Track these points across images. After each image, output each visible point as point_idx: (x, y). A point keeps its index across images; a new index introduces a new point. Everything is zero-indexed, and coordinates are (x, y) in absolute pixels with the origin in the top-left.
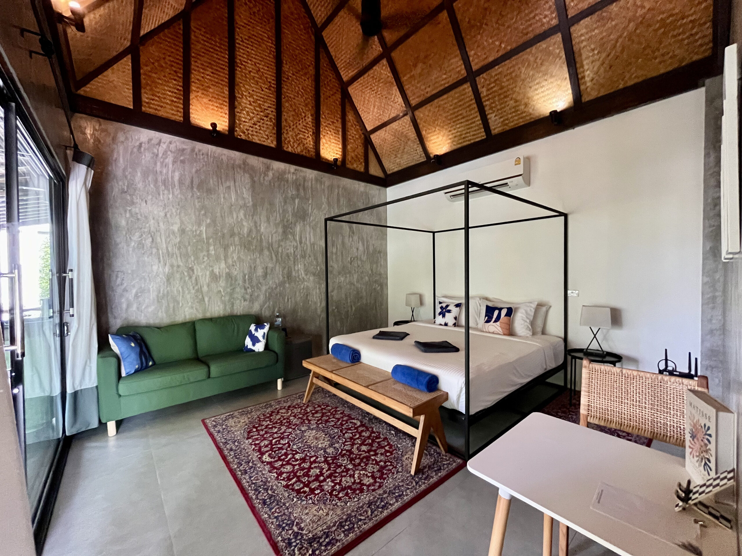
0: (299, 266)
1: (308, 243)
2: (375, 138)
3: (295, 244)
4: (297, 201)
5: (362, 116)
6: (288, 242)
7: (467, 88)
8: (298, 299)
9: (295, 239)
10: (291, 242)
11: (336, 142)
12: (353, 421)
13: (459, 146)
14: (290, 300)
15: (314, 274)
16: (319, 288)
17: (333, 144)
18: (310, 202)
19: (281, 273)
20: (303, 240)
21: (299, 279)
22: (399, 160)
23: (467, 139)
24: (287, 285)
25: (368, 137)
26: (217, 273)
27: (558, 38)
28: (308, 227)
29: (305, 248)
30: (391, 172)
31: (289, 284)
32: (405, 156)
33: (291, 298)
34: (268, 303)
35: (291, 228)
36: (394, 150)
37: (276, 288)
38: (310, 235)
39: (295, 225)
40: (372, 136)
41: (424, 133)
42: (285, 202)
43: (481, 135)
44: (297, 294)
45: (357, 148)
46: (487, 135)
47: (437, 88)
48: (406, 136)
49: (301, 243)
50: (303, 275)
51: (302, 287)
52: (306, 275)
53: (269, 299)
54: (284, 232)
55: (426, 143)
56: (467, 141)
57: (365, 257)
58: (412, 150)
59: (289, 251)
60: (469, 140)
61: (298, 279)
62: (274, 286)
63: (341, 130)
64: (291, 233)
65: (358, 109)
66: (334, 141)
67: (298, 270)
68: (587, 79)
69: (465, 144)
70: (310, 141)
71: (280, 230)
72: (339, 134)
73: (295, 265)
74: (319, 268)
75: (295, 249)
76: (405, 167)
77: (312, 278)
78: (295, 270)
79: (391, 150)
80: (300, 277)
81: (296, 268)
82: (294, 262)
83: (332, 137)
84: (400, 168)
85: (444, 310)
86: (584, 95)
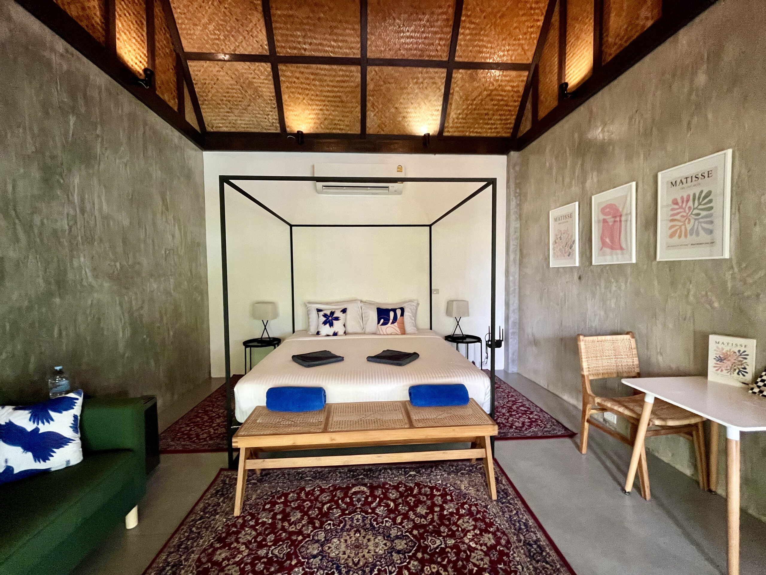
0: (82, 259)
1: (97, 213)
2: (195, 68)
3: (72, 212)
4: (72, 119)
5: (179, 21)
6: (54, 204)
8: (83, 327)
9: (70, 202)
10: (63, 205)
11: (139, 40)
13: (328, 131)
14: (64, 333)
15: (110, 278)
16: (121, 305)
17: (134, 41)
18: (98, 132)
19: (41, 273)
20: (88, 207)
21: (82, 286)
22: (235, 118)
23: (339, 127)
24: (57, 300)
25: (184, 64)
27: (444, 72)
28: (95, 180)
29: (92, 223)
30: (215, 130)
31: (61, 297)
32: (247, 117)
33: (66, 329)
34: (9, 348)
35: (61, 175)
36: (229, 101)
37: (30, 308)
38: (99, 197)
39: (70, 170)
40: (189, 63)
42: (47, 113)
43: (357, 130)
44: (80, 318)
45: (168, 70)
46: (361, 130)
48: (256, 90)
49: (83, 211)
50: (91, 279)
51: (89, 302)
52: (96, 277)
53: (13, 337)
54: (46, 181)
55: (285, 110)
56: (338, 129)
57: (183, 250)
58: (261, 112)
59: (58, 225)
60: (340, 129)
61: (79, 287)
62: (26, 303)
63: (145, 23)
64: (61, 186)
65: (172, 5)
66: (134, 35)
67: (80, 268)
68: (451, 119)
69: (334, 131)
71: (36, 173)
72: (143, 31)
73: (72, 257)
74: (118, 265)
75: (71, 223)
76: (242, 130)
77: (106, 285)
78: (72, 268)
79: (225, 99)
80: (85, 283)
81: (76, 263)
82: (71, 251)
83: (132, 27)
84: (233, 130)
85: (330, 318)
86: (446, 130)
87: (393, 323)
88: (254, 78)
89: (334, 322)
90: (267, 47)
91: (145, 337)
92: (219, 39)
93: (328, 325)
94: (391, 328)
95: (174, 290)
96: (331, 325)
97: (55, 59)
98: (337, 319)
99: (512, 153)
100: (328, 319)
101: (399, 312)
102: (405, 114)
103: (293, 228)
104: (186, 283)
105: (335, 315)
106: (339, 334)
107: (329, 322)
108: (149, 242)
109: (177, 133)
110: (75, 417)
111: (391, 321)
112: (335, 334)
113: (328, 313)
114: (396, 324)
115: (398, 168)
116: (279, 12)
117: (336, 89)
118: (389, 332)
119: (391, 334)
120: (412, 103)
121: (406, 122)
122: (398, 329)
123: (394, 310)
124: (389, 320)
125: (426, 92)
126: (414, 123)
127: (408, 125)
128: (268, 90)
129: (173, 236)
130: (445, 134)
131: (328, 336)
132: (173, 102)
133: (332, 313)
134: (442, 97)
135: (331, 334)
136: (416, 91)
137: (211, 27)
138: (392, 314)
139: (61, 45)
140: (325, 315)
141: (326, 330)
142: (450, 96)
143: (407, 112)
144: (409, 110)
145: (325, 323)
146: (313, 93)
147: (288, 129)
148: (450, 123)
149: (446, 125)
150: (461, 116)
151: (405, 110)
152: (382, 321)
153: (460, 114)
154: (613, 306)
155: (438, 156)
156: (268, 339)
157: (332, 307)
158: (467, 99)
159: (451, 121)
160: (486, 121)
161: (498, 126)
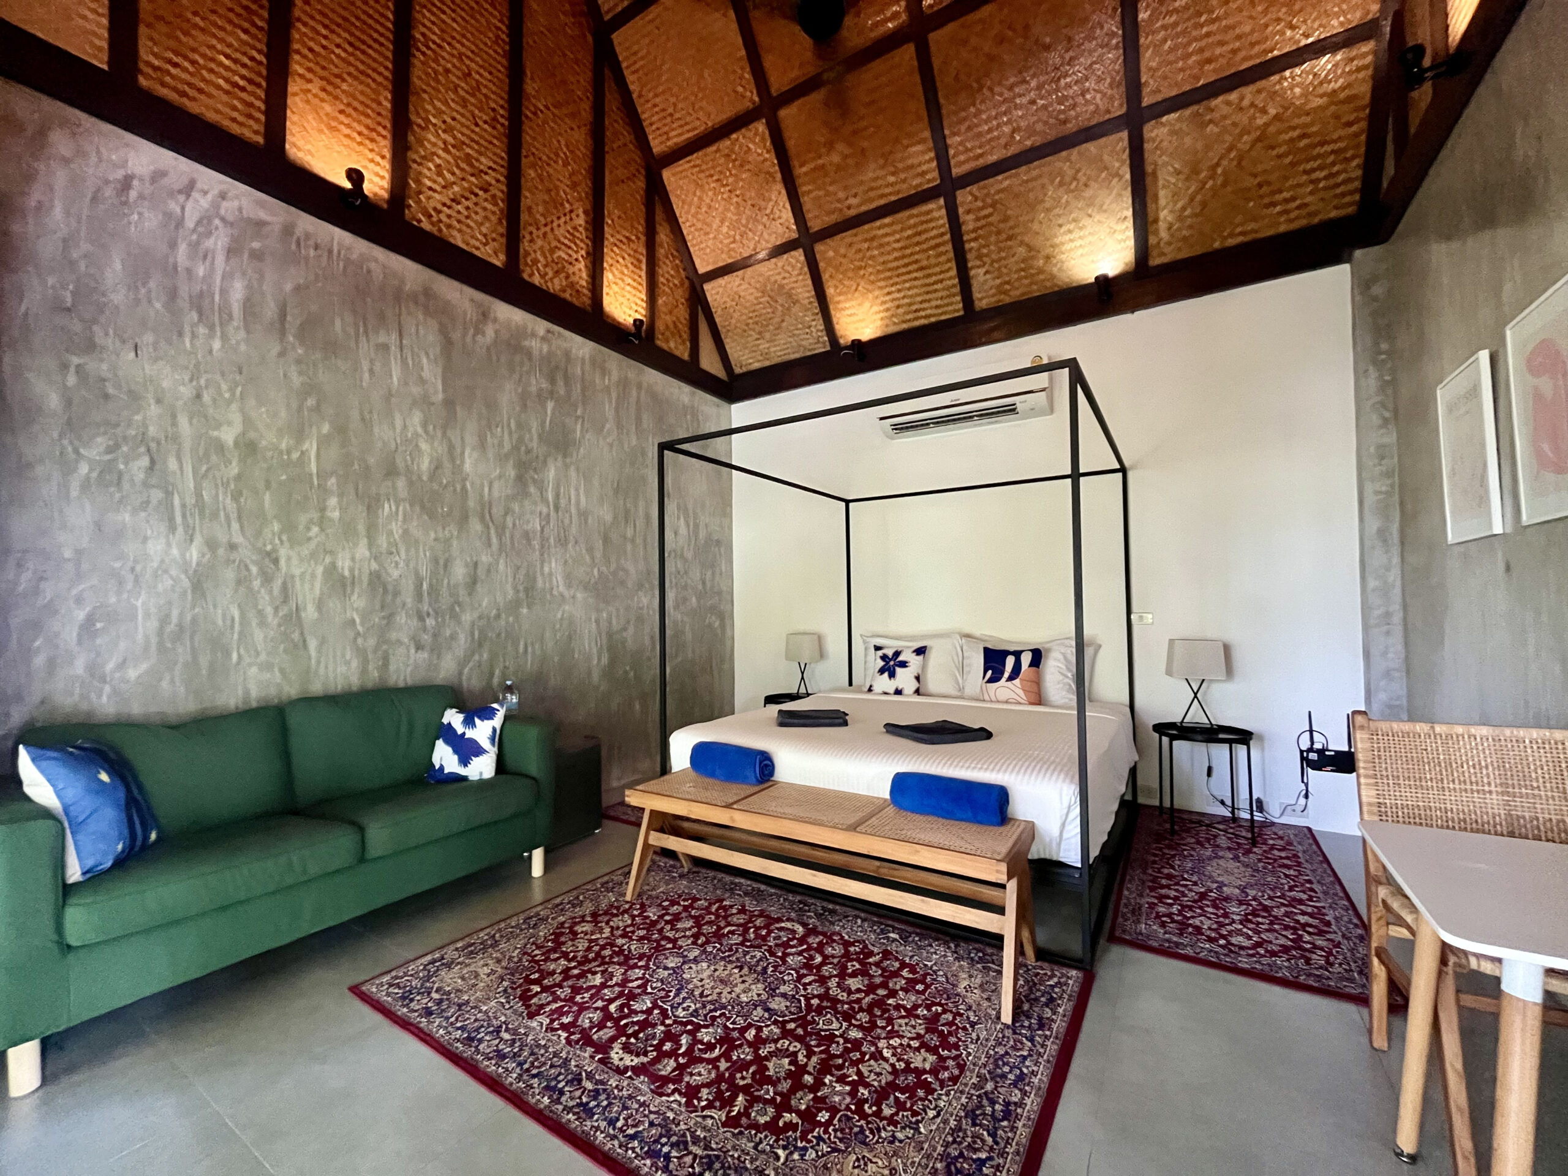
0: (553, 565)
1: (573, 510)
2: (713, 291)
3: (545, 510)
4: (550, 405)
5: (688, 238)
6: (526, 503)
7: (936, 209)
8: (550, 644)
9: (545, 500)
10: (535, 503)
11: (635, 284)
12: (783, 925)
13: (905, 326)
14: (530, 649)
15: (586, 588)
16: (597, 621)
17: (628, 288)
18: (579, 412)
19: (510, 579)
20: (563, 502)
21: (551, 594)
22: (767, 345)
23: (923, 313)
24: (525, 611)
25: (699, 288)
26: (347, 573)
27: (1122, 139)
28: (573, 473)
29: (567, 521)
30: (744, 370)
31: (529, 607)
32: (782, 338)
33: (532, 644)
34: (477, 657)
35: (535, 470)
36: (757, 323)
37: (498, 617)
38: (577, 490)
39: (545, 462)
40: (706, 287)
41: (830, 291)
42: (524, 407)
43: (955, 308)
44: (548, 634)
45: (677, 306)
46: (965, 308)
47: (871, 200)
48: (789, 295)
49: (557, 508)
50: (561, 588)
51: (559, 616)
52: (569, 586)
53: (480, 645)
54: (520, 479)
55: (833, 312)
56: (922, 317)
57: (692, 552)
58: (800, 326)
59: (529, 527)
60: (926, 317)
61: (548, 596)
62: (494, 612)
63: (644, 260)
64: (534, 481)
65: (680, 220)
66: (630, 281)
67: (550, 574)
68: (1162, 226)
69: (917, 323)
70: (580, 270)
71: (511, 473)
72: (640, 269)
73: (542, 562)
74: (596, 571)
75: (543, 523)
76: (776, 360)
77: (579, 596)
78: (542, 574)
79: (751, 321)
80: (555, 592)
81: (546, 570)
82: (542, 555)
83: (626, 272)
84: (767, 363)
85: (892, 663)
86: (1154, 253)
87: (1011, 679)
88: (784, 278)
89: (898, 670)
90: (794, 227)
91: (628, 668)
92: (734, 242)
93: (886, 674)
94: (1005, 689)
95: (675, 609)
96: (892, 675)
97: (534, 344)
98: (903, 664)
100: (887, 663)
101: (1026, 658)
102: (1049, 251)
103: (851, 505)
104: (694, 599)
105: (901, 658)
106: (905, 692)
107: (888, 670)
108: (639, 541)
109: (687, 389)
110: (494, 730)
111: (1006, 675)
112: (898, 692)
113: (890, 653)
114: (1017, 682)
115: (1034, 362)
116: (804, 169)
117: (908, 251)
118: (1002, 698)
120: (1060, 226)
121: (1056, 265)
122: (1021, 692)
123: (1017, 654)
124: (1002, 673)
125: (1088, 193)
126: (1073, 262)
127: (1060, 269)
128: (804, 290)
129: (676, 533)
130: (1155, 261)
131: (886, 693)
132: (681, 347)
133: (897, 654)
134: (1129, 189)
135: (892, 691)
136: (1065, 199)
137: (725, 230)
138: (1010, 661)
139: (541, 326)
140: (884, 658)
141: (883, 683)
144: (1057, 241)
145: (882, 671)
146: (870, 270)
147: (842, 341)
148: (1162, 232)
149: (1152, 240)
150: (1188, 212)
151: (1048, 243)
152: (990, 673)
153: (1184, 209)
155: (1140, 314)
157: (896, 645)
158: (1195, 171)
160: (1266, 200)
161: (1309, 199)
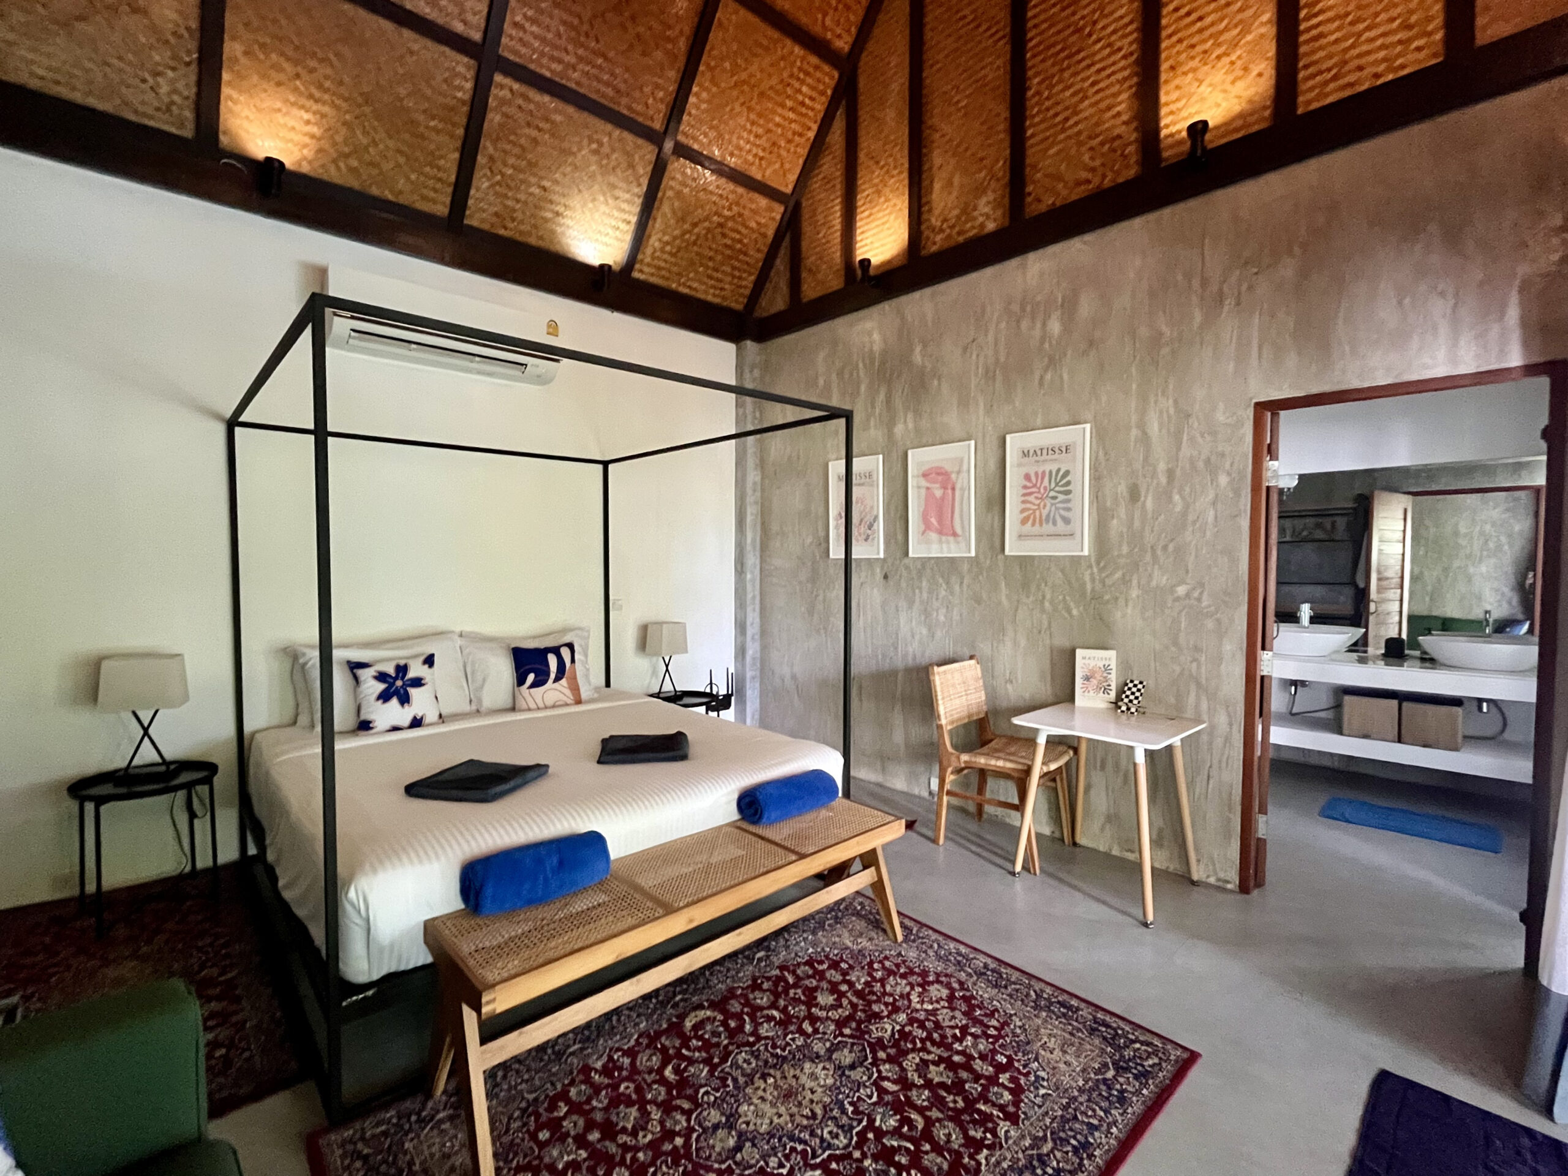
23: (390, 183)
27: (651, 153)
43: (438, 202)
46: (451, 213)
68: (650, 247)
85: (399, 683)
86: (637, 266)
89: (413, 692)
93: (394, 701)
94: (553, 691)
96: (405, 700)
98: (418, 682)
99: (749, 343)
100: (391, 685)
101: (566, 654)
102: (560, 209)
105: (410, 674)
106: (427, 720)
107: (396, 693)
111: (553, 676)
112: (416, 723)
113: (391, 670)
114: (564, 682)
115: (549, 326)
118: (549, 703)
119: (554, 707)
120: (580, 191)
121: (560, 226)
123: (556, 651)
124: (548, 674)
125: (612, 179)
127: (563, 233)
130: (636, 275)
131: (395, 729)
133: (402, 670)
134: (642, 198)
135: (407, 722)
136: (593, 168)
138: (552, 660)
140: (381, 677)
141: (392, 713)
142: (657, 204)
143: (565, 206)
144: (570, 203)
145: (384, 697)
147: (224, 139)
148: (646, 255)
149: (640, 257)
150: (668, 248)
151: (563, 201)
152: (531, 677)
153: (667, 243)
154: (942, 618)
155: (617, 316)
156: (163, 768)
157: (399, 654)
158: (683, 220)
159: (649, 251)
160: (709, 272)
161: (727, 286)
